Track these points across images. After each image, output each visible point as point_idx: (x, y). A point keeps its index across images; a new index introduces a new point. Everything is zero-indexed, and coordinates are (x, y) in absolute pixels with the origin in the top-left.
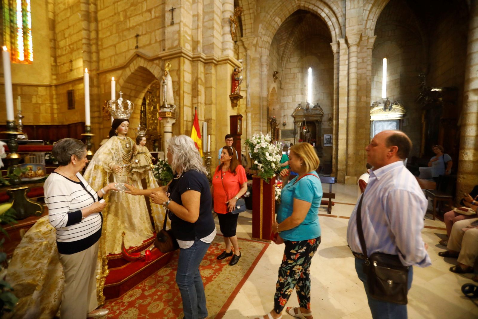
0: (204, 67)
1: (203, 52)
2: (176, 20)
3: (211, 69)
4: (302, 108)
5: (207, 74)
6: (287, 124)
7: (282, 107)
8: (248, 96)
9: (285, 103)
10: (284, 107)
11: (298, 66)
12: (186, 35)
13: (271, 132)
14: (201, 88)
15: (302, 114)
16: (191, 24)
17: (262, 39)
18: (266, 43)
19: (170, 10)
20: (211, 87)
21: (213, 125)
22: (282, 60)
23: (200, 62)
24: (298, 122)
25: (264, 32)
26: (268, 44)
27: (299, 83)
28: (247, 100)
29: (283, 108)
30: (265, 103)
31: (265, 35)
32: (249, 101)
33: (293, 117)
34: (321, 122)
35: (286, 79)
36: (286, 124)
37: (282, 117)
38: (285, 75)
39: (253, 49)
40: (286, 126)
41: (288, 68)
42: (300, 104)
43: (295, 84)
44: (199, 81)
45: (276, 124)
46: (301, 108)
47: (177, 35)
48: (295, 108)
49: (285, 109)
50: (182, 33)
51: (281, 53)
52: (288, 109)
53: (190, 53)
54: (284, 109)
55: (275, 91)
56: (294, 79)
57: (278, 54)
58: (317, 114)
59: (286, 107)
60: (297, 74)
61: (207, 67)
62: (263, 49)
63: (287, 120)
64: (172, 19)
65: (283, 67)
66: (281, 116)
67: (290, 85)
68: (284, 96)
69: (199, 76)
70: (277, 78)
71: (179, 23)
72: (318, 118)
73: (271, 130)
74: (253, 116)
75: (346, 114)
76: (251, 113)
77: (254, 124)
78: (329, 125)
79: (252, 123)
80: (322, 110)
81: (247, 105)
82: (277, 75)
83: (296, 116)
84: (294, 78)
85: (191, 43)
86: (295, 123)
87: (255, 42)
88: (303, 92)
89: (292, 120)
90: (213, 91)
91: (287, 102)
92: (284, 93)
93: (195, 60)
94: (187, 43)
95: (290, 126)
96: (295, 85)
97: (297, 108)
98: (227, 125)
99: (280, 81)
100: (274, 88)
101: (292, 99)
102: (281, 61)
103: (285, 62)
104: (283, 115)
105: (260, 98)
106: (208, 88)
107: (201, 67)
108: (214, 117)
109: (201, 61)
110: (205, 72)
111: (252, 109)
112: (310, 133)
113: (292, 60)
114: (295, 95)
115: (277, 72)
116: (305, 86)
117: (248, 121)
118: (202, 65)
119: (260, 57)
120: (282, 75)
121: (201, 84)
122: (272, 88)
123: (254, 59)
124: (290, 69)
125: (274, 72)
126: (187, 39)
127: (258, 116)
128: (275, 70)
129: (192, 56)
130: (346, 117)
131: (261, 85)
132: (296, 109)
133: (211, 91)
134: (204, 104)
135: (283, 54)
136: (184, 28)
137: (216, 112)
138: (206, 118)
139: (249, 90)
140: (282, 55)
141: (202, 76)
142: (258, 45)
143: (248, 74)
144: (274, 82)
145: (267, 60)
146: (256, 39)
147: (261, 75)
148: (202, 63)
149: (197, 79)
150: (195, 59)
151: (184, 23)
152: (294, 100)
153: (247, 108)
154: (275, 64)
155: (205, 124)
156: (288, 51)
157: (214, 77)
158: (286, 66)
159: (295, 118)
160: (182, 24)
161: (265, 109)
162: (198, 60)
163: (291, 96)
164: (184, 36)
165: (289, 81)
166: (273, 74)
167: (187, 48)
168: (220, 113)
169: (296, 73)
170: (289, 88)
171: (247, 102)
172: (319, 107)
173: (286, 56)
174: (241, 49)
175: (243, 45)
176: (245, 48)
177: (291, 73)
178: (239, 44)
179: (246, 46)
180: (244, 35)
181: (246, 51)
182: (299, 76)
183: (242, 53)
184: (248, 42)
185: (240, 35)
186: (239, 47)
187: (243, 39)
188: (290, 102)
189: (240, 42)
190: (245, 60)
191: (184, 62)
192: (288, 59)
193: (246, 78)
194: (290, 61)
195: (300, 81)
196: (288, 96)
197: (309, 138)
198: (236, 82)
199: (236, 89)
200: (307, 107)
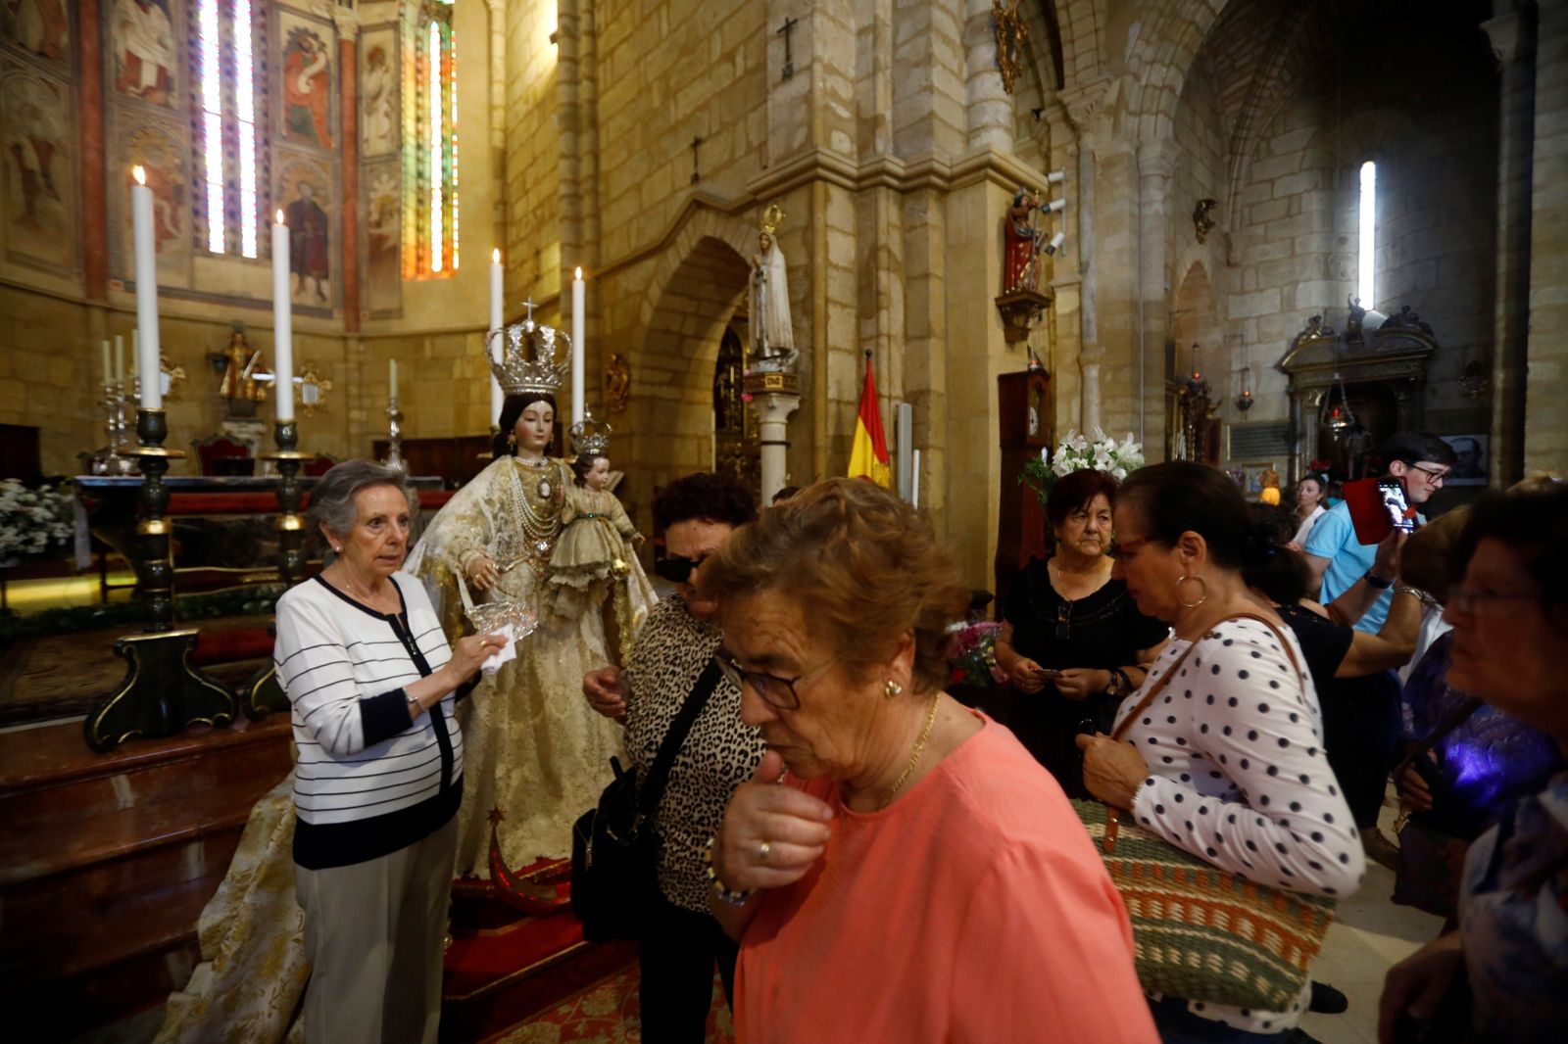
0: (901, 206)
1: (896, 153)
2: (799, 61)
3: (925, 212)
4: (1328, 333)
5: (913, 228)
6: (1257, 401)
7: (1234, 336)
8: (1088, 303)
9: (1246, 319)
10: (1242, 335)
11: (1306, 164)
12: (833, 105)
13: (1185, 433)
14: (891, 284)
15: (1328, 357)
16: (853, 62)
17: (1143, 82)
18: (1158, 92)
19: (780, 29)
20: (926, 276)
21: (935, 414)
22: (1233, 153)
23: (883, 189)
24: (1307, 390)
25: (1148, 53)
26: (1165, 94)
27: (1311, 233)
28: (1084, 317)
29: (1239, 340)
30: (1156, 325)
31: (1152, 63)
32: (1089, 322)
33: (1281, 368)
34: (1425, 382)
35: (1251, 224)
36: (1251, 402)
37: (1236, 377)
38: (1246, 211)
39: (1107, 123)
40: (1250, 410)
41: (1260, 182)
42: (1315, 320)
43: (1293, 239)
44: (883, 256)
45: (1208, 402)
46: (1323, 334)
47: (805, 106)
48: (1295, 334)
49: (1247, 344)
50: (819, 100)
51: (1229, 125)
52: (1260, 342)
53: (849, 161)
54: (1243, 344)
55: (1204, 277)
56: (1287, 220)
57: (1217, 133)
58: (1403, 354)
59: (1252, 334)
60: (1305, 196)
61: (909, 204)
62: (1145, 117)
63: (1258, 385)
64: (788, 57)
65: (1238, 179)
66: (1228, 374)
67: (1269, 247)
68: (1242, 292)
69: (882, 239)
70: (1209, 225)
71: (810, 68)
72: (1411, 370)
73: (1186, 427)
74: (1109, 377)
76: (1098, 366)
77: (1109, 405)
78: (1468, 395)
79: (1102, 403)
80: (1430, 332)
81: (1081, 336)
82: (1211, 215)
84: (1289, 215)
85: (852, 128)
86: (1294, 394)
87: (1111, 97)
88: (1334, 266)
89: (1281, 382)
90: (935, 287)
91: (1255, 315)
92: (1242, 279)
93: (865, 186)
94: (838, 129)
95: (1271, 407)
96: (1292, 245)
97: (1304, 333)
98: (986, 412)
99: (1226, 236)
100: (1198, 265)
101: (1278, 302)
103: (1247, 158)
104: (1236, 367)
105: (1136, 307)
106: (915, 278)
107: (888, 210)
108: (937, 382)
109: (889, 186)
110: (902, 223)
111: (1104, 350)
112: (1366, 433)
113: (1278, 145)
114: (1294, 284)
115: (1210, 203)
116: (1343, 241)
117: (1085, 396)
118: (891, 201)
119: (1133, 152)
120: (1234, 212)
121: (889, 269)
122: (1189, 266)
123: (1109, 164)
124: (1272, 182)
125: (1199, 204)
126: (839, 118)
127: (1126, 375)
128: (1202, 195)
129: (854, 172)
131: (1139, 256)
132: (1297, 340)
133: (927, 287)
134: (900, 340)
135: (1237, 127)
136: (824, 81)
137: (947, 367)
138: (908, 389)
139: (1092, 283)
140: (1232, 132)
141: (893, 241)
142: (1127, 107)
143: (1087, 220)
144: (1196, 242)
145: (1163, 157)
146: (1116, 85)
147: (1139, 218)
148: (891, 192)
149: (875, 250)
150: (865, 183)
151: (826, 62)
152: (1288, 305)
153: (1082, 349)
154: (1201, 172)
155: (905, 411)
156: (1259, 113)
157: (935, 238)
158: (1250, 173)
159: (1291, 377)
160: (818, 68)
161: (1158, 345)
162: (875, 186)
163: (1275, 290)
164: (827, 107)
165: (1266, 229)
166: (1194, 209)
167: (840, 147)
168: (964, 365)
169: (1299, 195)
170: (1266, 258)
171: (1085, 327)
172: (1415, 319)
173: (1253, 133)
174: (1059, 136)
175: (1066, 118)
176: (1074, 128)
177: (1273, 199)
178: (1050, 119)
179: (1077, 119)
180: (1067, 82)
181: (1078, 138)
182: (1313, 203)
183: (1062, 148)
184: (1085, 103)
185: (1054, 84)
186: (1052, 128)
187: (1066, 96)
188: (1272, 314)
189: (1056, 108)
190: (1073, 171)
191: (828, 198)
192: (1263, 145)
193: (1078, 237)
194: (1270, 152)
195: (1317, 224)
196: (1261, 290)
197: (1363, 455)
198: (1021, 245)
199: (1022, 275)
200: (1350, 325)
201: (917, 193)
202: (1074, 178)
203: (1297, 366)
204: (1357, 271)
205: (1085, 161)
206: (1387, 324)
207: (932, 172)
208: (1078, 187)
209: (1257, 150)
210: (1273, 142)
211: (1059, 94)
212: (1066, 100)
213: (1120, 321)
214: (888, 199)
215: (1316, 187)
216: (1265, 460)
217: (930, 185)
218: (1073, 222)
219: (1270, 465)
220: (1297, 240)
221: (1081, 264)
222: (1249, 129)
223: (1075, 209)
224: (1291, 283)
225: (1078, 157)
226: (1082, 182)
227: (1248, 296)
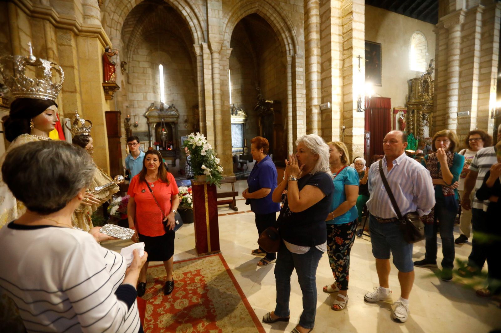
3: (70, 40)
5: (63, 45)
9: (134, 100)
10: (133, 105)
11: (148, 60)
15: (157, 114)
17: (111, 17)
18: (116, 23)
20: (72, 67)
22: (128, 49)
24: (152, 123)
25: (113, 9)
26: (119, 25)
27: (150, 79)
29: (132, 106)
31: (114, 12)
33: (146, 117)
34: (177, 123)
35: (134, 72)
36: (138, 125)
38: (132, 68)
40: (137, 128)
41: (135, 61)
42: (153, 104)
43: (145, 80)
46: (155, 108)
48: (148, 107)
49: (135, 108)
52: (138, 108)
56: (143, 74)
58: (172, 115)
59: (136, 106)
60: (148, 69)
61: (60, 33)
62: (112, 29)
63: (139, 120)
65: (130, 58)
67: (139, 81)
68: (132, 92)
69: (50, 45)
70: (125, 70)
72: (174, 120)
75: (212, 116)
78: (185, 127)
80: (178, 111)
82: (125, 67)
83: (149, 116)
86: (149, 124)
88: (155, 90)
89: (145, 120)
90: (76, 73)
91: (137, 99)
92: (132, 88)
95: (143, 127)
96: (145, 82)
97: (150, 107)
101: (143, 97)
102: (126, 50)
104: (133, 114)
106: (66, 67)
109: (51, 22)
110: (57, 40)
113: (140, 52)
114: (147, 93)
115: (125, 63)
116: (157, 84)
118: (52, 29)
124: (139, 62)
125: (122, 62)
129: (31, 8)
130: (212, 119)
132: (149, 109)
133: (73, 72)
135: (129, 42)
137: (82, 105)
140: (127, 43)
141: (54, 47)
142: (106, 24)
145: (119, 45)
148: (52, 26)
150: (37, 15)
152: (145, 98)
156: (135, 41)
158: (133, 57)
159: (148, 119)
162: (44, 19)
163: (141, 93)
165: (138, 75)
166: (121, 64)
169: (146, 68)
170: (139, 84)
172: (174, 108)
173: (133, 46)
177: (139, 67)
188: (141, 100)
191: (17, 15)
192: (136, 50)
194: (138, 53)
195: (151, 78)
196: (138, 93)
197: (166, 141)
198: (111, 66)
199: (111, 77)
200: (161, 106)
201: (65, 31)
206: (169, 108)
207: (74, 25)
209: (134, 51)
210: (139, 50)
214: (50, 28)
215: (150, 67)
216: (142, 142)
217: (72, 30)
219: (144, 144)
222: (132, 44)
224: (145, 92)
227: (134, 94)
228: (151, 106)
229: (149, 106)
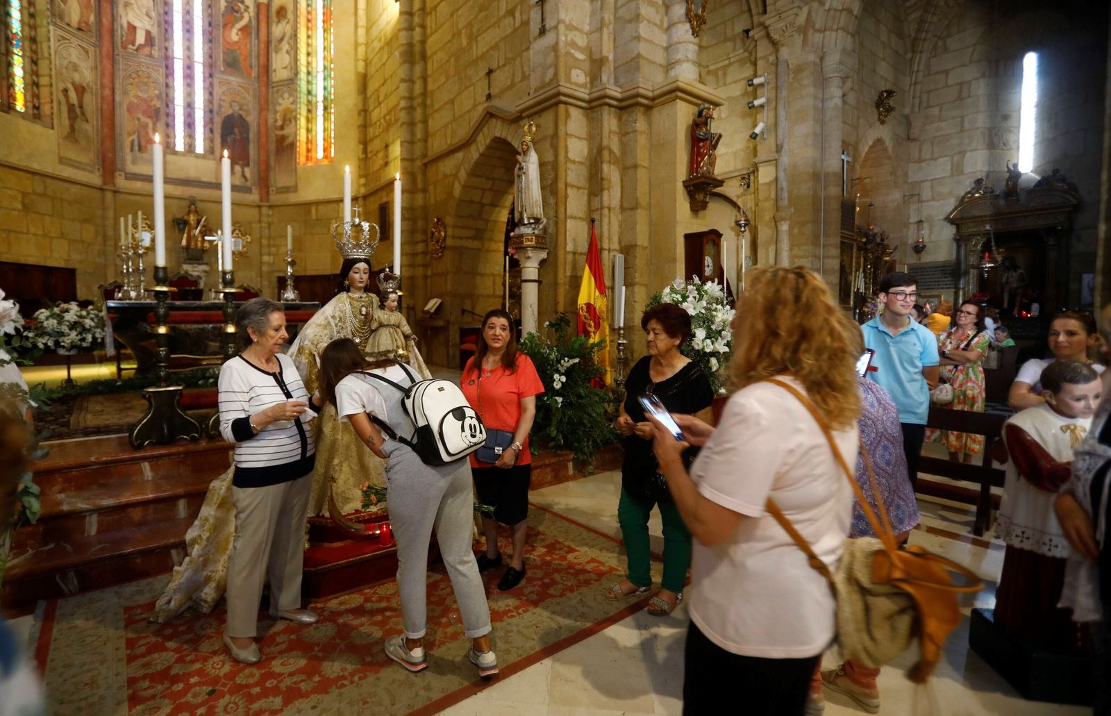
0: (620, 119)
1: (616, 83)
2: (549, 23)
3: (635, 122)
4: (990, 192)
5: (628, 133)
6: (929, 246)
7: (912, 195)
8: (782, 175)
9: (922, 181)
12: (573, 51)
13: (864, 271)
14: (611, 173)
15: (988, 211)
16: (588, 21)
17: (827, 7)
18: (838, 14)
19: (537, 3)
20: (635, 166)
21: (640, 260)
23: (606, 107)
24: (969, 237)
28: (779, 185)
30: (834, 191)
32: (782, 189)
33: (952, 222)
35: (928, 107)
36: (924, 247)
37: (913, 228)
39: (798, 39)
40: (923, 253)
41: (937, 73)
43: (962, 118)
44: (606, 154)
45: (885, 247)
47: (553, 54)
48: (962, 194)
49: (923, 202)
50: (562, 48)
51: (910, 29)
52: (933, 199)
53: (583, 90)
54: (920, 201)
55: (886, 150)
56: (957, 102)
57: (901, 36)
58: (1051, 208)
59: (926, 195)
60: (974, 83)
61: (623, 117)
62: (828, 33)
63: (931, 232)
64: (543, 20)
65: (917, 71)
66: (907, 225)
67: (942, 124)
68: (920, 161)
69: (605, 142)
70: (889, 110)
71: (556, 27)
73: (865, 267)
74: (796, 231)
76: (788, 222)
77: (796, 251)
79: (791, 249)
81: (777, 200)
82: (892, 102)
83: (965, 218)
84: (960, 98)
85: (587, 66)
86: (961, 241)
87: (802, 19)
88: (996, 141)
89: (950, 231)
90: (642, 175)
91: (929, 178)
93: (593, 106)
94: (575, 68)
95: (940, 251)
96: (962, 122)
98: (674, 260)
99: (907, 117)
100: (879, 141)
101: (947, 168)
103: (925, 56)
104: (913, 219)
105: (817, 177)
106: (629, 168)
107: (610, 121)
108: (642, 239)
109: (610, 106)
110: (620, 130)
111: (793, 210)
112: (1020, 271)
113: (952, 43)
114: (962, 153)
115: (890, 93)
116: (1007, 118)
117: (779, 245)
118: (610, 117)
119: (818, 61)
120: (914, 98)
121: (610, 162)
122: (871, 143)
123: (799, 70)
124: (947, 72)
125: (881, 93)
126: (577, 60)
127: (808, 229)
128: (884, 86)
129: (587, 97)
131: (821, 139)
132: (963, 197)
133: (636, 174)
134: (618, 210)
135: (918, 31)
136: (566, 36)
137: (650, 228)
138: (623, 244)
139: (785, 159)
141: (614, 144)
142: (814, 27)
143: (782, 113)
144: (878, 123)
145: (840, 63)
146: (805, 10)
147: (822, 111)
148: (612, 111)
149: (600, 149)
150: (594, 104)
151: (568, 23)
152: (957, 170)
153: (777, 208)
154: (884, 69)
155: (620, 259)
156: (935, 19)
157: (642, 140)
158: (928, 67)
159: (958, 227)
160: (561, 27)
161: (835, 206)
162: (601, 105)
163: (945, 159)
164: (568, 53)
165: (938, 111)
166: (876, 98)
167: (577, 81)
168: (660, 228)
169: (969, 82)
170: (940, 133)
171: (779, 192)
172: (1064, 180)
173: (932, 34)
174: (763, 49)
175: (768, 36)
176: (774, 43)
177: (947, 86)
178: (756, 37)
179: (775, 36)
180: (768, 9)
181: (777, 51)
182: (980, 89)
183: (765, 58)
184: (782, 24)
185: (761, 10)
186: (758, 43)
187: (769, 20)
188: (944, 178)
189: (761, 28)
190: (773, 76)
191: (568, 116)
192: (940, 43)
193: (776, 125)
194: (947, 49)
195: (983, 104)
196: (936, 159)
198: (701, 144)
199: (702, 164)
200: (1007, 185)
201: (630, 110)
202: (774, 80)
203: (962, 219)
204: (1017, 141)
205: (782, 68)
206: (1039, 183)
207: (639, 95)
208: (777, 88)
209: (933, 48)
210: (949, 40)
211: (762, 19)
212: (767, 23)
213: (805, 188)
214: (610, 114)
215: (983, 75)
216: (935, 293)
217: (639, 104)
218: (772, 114)
219: (939, 296)
220: (966, 119)
221: (777, 145)
222: (928, 31)
223: (774, 104)
224: (959, 153)
225: (777, 65)
226: (779, 84)
227: (923, 164)
228: (973, 189)
229: (969, 189)
